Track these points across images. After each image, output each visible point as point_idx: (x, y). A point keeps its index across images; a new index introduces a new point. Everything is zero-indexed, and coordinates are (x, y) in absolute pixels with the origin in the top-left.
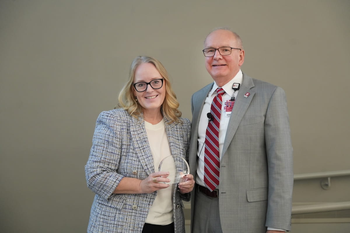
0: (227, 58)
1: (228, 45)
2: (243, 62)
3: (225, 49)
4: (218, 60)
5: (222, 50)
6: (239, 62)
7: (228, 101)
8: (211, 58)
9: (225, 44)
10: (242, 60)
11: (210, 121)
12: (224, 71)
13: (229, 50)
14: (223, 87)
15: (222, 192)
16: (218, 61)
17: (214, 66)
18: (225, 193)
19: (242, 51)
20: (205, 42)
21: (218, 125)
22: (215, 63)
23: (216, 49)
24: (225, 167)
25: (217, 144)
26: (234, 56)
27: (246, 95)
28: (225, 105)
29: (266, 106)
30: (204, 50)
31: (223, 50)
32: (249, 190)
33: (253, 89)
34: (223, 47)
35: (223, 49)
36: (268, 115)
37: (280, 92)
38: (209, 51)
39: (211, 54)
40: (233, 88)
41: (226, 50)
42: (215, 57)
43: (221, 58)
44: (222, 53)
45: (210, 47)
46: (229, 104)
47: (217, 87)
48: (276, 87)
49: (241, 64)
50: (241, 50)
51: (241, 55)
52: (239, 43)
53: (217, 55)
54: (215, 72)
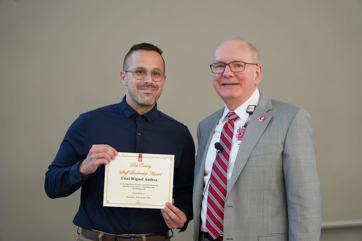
0: (240, 75)
1: (241, 59)
2: (260, 81)
3: (237, 64)
4: (228, 77)
5: (233, 65)
6: (255, 80)
7: (241, 127)
8: (220, 75)
9: (237, 58)
10: (259, 78)
11: (218, 153)
12: (236, 92)
13: (242, 66)
14: (235, 111)
15: (228, 238)
16: (228, 79)
17: (224, 85)
18: (232, 239)
19: (259, 66)
20: (213, 54)
21: (227, 157)
22: (224, 81)
23: (226, 64)
24: (232, 207)
25: (225, 180)
26: (249, 73)
27: (261, 119)
28: (238, 132)
29: (285, 132)
30: (212, 65)
31: (235, 66)
32: (262, 236)
33: (270, 112)
34: (236, 62)
35: (235, 63)
36: (288, 143)
37: (303, 115)
38: (218, 67)
39: (219, 70)
40: (247, 112)
41: (239, 66)
42: (225, 73)
43: (233, 75)
44: (234, 69)
45: (219, 61)
46: (242, 131)
47: (229, 111)
48: (299, 109)
49: (258, 83)
50: (257, 66)
51: (258, 71)
52: (255, 56)
53: (227, 72)
54: (226, 92)
